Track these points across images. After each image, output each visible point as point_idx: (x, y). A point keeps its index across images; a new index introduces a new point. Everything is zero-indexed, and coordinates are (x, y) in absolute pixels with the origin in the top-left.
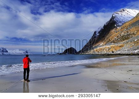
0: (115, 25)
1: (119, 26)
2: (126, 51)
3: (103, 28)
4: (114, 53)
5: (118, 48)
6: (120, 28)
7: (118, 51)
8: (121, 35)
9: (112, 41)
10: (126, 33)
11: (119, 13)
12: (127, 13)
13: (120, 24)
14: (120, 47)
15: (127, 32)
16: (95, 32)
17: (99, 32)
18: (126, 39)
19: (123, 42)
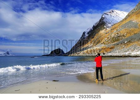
0: (105, 26)
1: (108, 27)
2: (117, 53)
3: (92, 29)
4: (106, 55)
5: (109, 50)
6: (110, 29)
7: (109, 53)
8: (111, 37)
9: (102, 42)
10: (116, 35)
11: (109, 14)
12: (116, 14)
13: (109, 25)
14: (111, 48)
15: (118, 34)
16: (84, 33)
17: (88, 33)
18: (116, 40)
19: (114, 43)
